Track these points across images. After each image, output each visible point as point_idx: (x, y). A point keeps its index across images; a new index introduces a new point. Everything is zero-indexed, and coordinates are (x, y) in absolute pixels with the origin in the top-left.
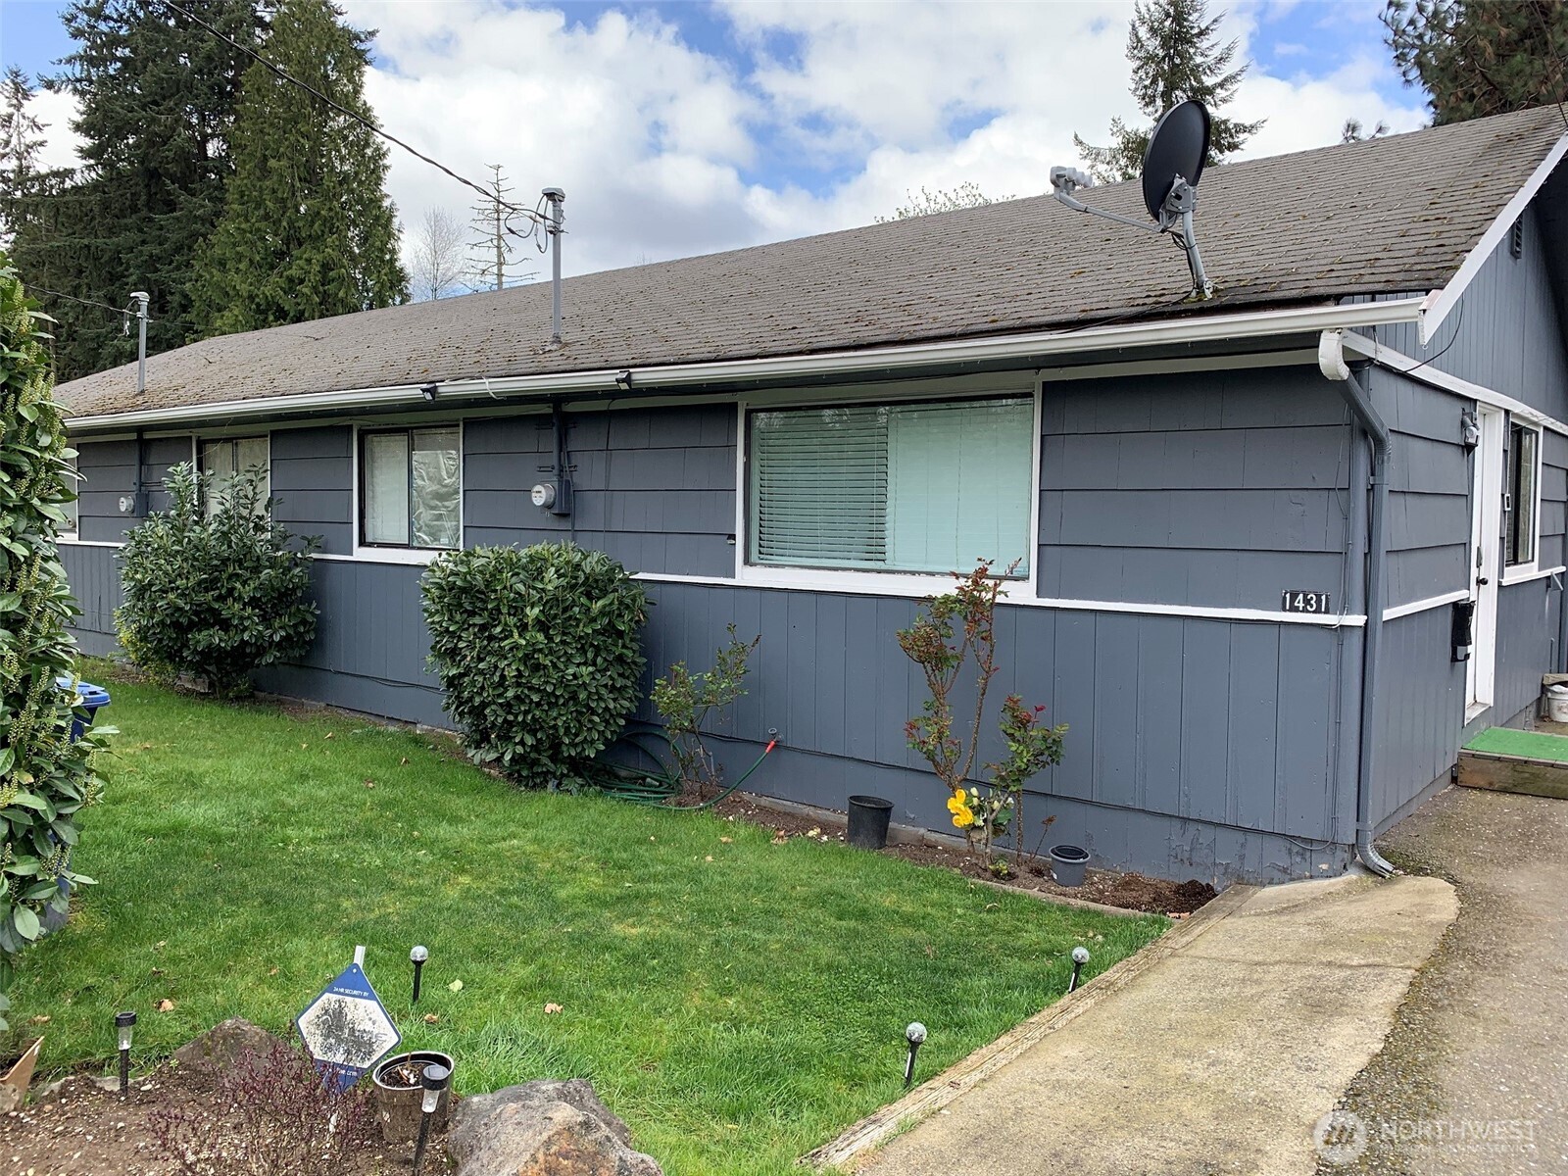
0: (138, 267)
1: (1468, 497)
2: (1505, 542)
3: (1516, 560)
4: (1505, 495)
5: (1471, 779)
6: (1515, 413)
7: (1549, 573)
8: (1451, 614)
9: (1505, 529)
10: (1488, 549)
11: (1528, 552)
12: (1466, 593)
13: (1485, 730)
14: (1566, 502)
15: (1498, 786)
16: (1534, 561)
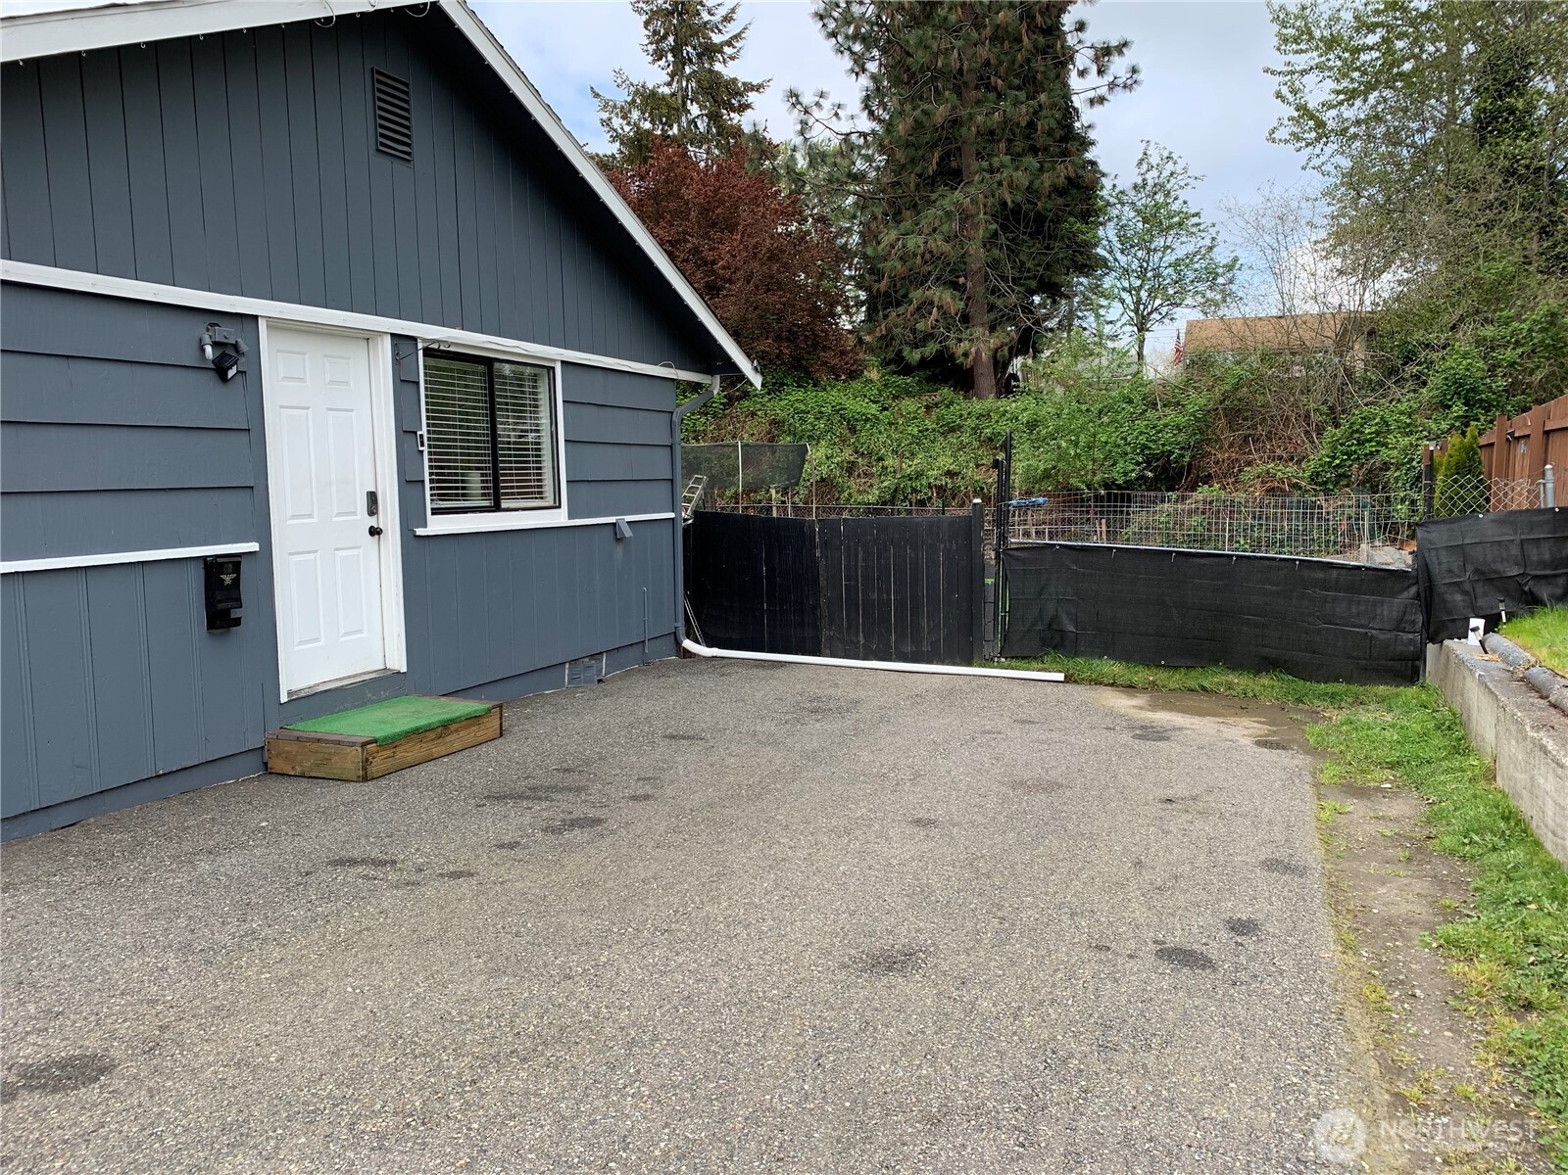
1: (251, 432)
2: (428, 485)
3: (496, 508)
4: (415, 433)
5: (278, 764)
6: (438, 341)
7: (612, 520)
8: (202, 573)
9: (427, 471)
10: (384, 494)
11: (542, 498)
12: (254, 547)
13: (380, 701)
14: (671, 447)
15: (299, 770)
16: (559, 507)
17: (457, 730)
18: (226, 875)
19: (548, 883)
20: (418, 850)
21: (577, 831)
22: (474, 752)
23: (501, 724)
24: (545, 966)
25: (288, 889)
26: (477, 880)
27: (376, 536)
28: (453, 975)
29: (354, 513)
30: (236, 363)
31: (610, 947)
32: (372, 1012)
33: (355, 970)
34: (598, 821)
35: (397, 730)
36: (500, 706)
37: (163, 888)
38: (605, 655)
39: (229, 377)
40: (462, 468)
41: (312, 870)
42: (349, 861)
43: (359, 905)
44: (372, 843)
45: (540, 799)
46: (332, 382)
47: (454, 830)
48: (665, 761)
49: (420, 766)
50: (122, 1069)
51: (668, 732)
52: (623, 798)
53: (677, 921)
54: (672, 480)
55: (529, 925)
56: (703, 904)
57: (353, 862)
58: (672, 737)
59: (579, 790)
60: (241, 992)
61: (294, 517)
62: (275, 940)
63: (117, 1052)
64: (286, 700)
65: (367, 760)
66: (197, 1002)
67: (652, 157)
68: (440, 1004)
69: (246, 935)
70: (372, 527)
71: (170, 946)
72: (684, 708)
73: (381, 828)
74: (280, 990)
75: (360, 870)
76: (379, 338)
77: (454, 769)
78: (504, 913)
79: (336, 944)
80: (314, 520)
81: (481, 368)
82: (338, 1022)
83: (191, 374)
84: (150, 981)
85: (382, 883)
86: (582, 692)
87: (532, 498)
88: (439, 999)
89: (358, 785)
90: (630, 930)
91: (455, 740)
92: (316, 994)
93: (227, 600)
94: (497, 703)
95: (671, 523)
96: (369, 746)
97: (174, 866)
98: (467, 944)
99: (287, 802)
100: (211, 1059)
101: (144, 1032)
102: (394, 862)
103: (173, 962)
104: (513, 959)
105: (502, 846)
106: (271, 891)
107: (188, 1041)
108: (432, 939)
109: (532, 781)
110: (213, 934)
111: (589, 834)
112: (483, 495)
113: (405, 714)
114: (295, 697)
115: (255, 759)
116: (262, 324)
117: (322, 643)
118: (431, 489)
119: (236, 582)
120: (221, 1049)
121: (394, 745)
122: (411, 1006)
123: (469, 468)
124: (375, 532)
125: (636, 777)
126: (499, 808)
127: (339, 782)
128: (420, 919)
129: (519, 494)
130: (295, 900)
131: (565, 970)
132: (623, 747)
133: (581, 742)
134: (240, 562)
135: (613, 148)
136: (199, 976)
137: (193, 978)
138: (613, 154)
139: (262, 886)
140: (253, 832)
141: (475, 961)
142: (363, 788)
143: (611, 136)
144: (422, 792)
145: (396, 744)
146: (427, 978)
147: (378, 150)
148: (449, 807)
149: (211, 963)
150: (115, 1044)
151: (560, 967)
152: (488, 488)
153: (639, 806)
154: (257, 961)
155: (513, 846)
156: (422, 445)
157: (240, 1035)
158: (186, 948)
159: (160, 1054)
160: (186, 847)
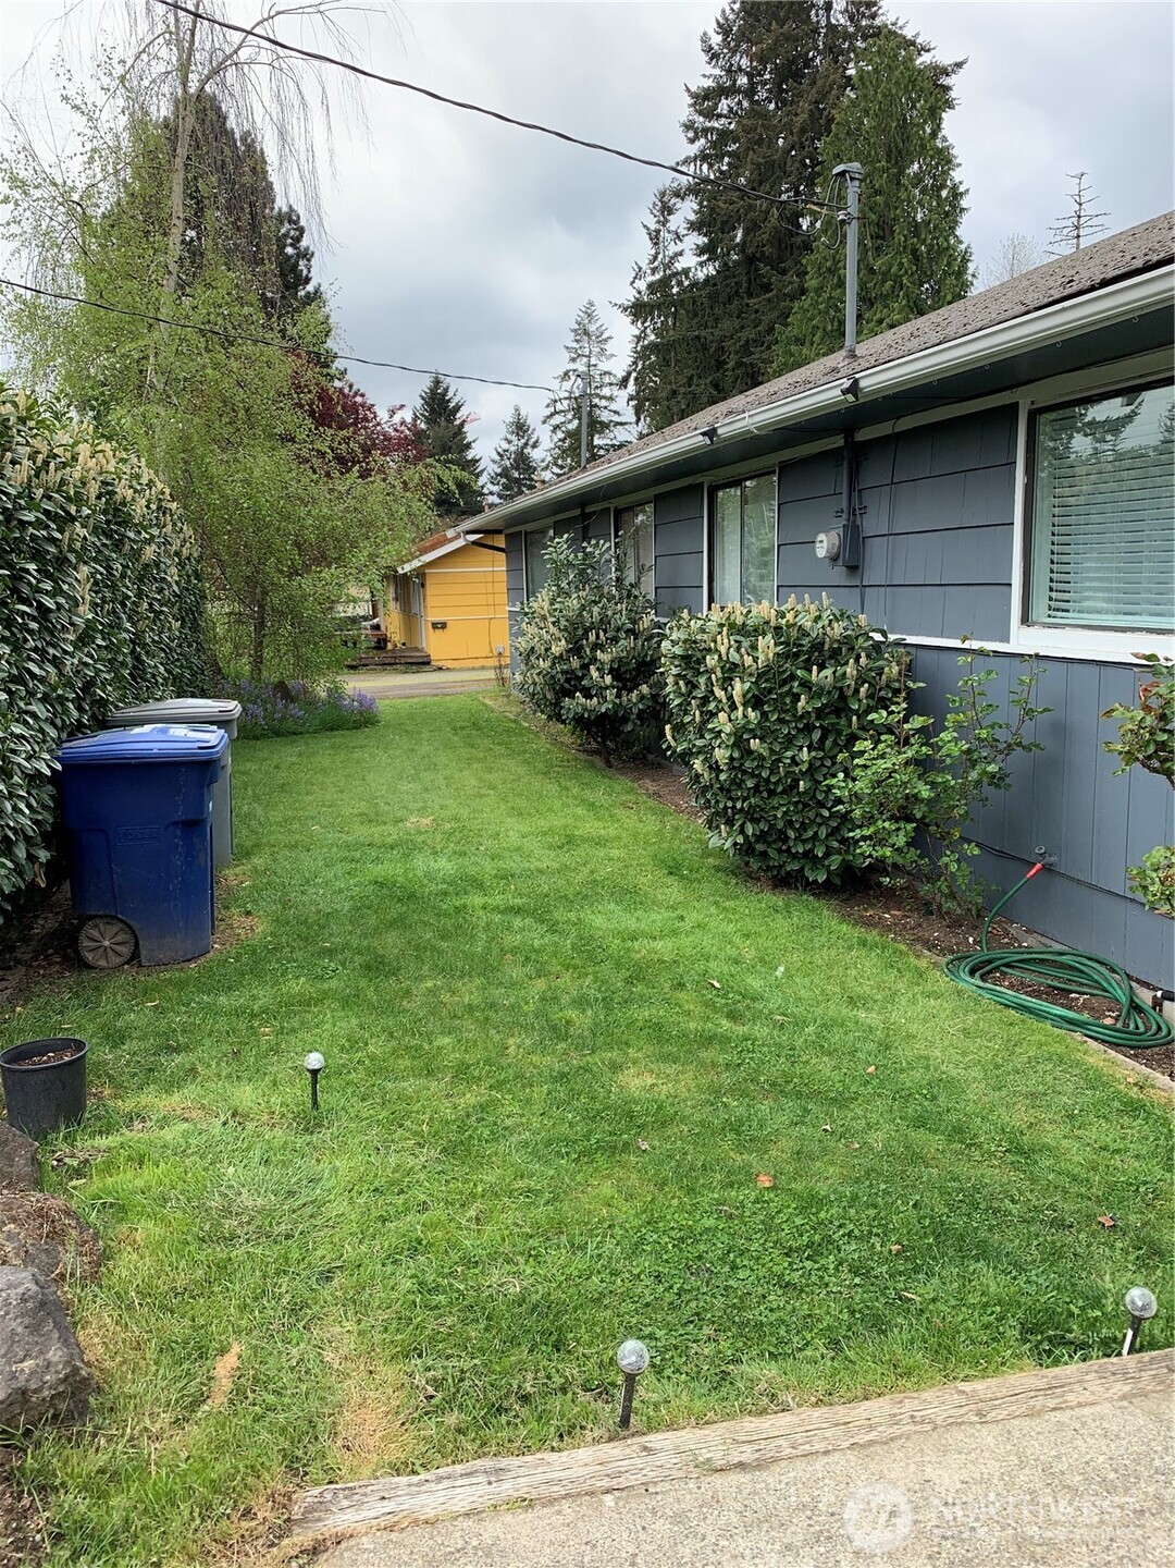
0: (736, 352)
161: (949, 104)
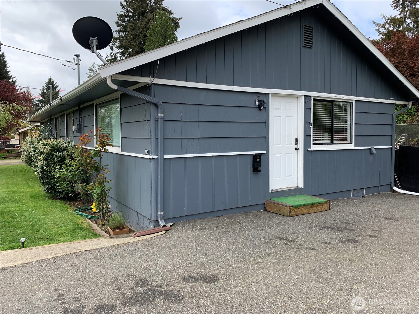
1: (266, 123)
2: (312, 137)
3: (332, 143)
4: (309, 122)
5: (268, 209)
6: (317, 97)
7: (370, 147)
8: (252, 158)
9: (312, 133)
10: (300, 139)
11: (346, 141)
12: (265, 152)
13: (296, 195)
14: (392, 125)
15: (273, 211)
16: (352, 143)
17: (316, 206)
18: (251, 236)
19: (338, 257)
20: (301, 239)
21: (350, 243)
22: (321, 213)
23: (329, 206)
24: (334, 284)
25: (265, 243)
26: (317, 252)
27: (297, 150)
28: (306, 279)
29: (291, 144)
30: (263, 105)
31: (357, 283)
32: (281, 284)
33: (279, 270)
34: (357, 241)
35: (299, 204)
36: (330, 201)
37: (237, 236)
38: (365, 189)
39: (261, 109)
40: (322, 132)
41: (272, 239)
42: (282, 239)
43: (283, 252)
44: (289, 235)
45: (339, 231)
46: (287, 109)
47: (312, 235)
48: (383, 226)
49: (305, 215)
50: (220, 281)
51: (385, 216)
52: (366, 235)
53: (382, 281)
54: (392, 136)
55: (331, 269)
56: (392, 277)
57: (283, 239)
58: (386, 218)
59: (352, 230)
60: (250, 269)
61: (275, 145)
62: (260, 256)
63: (220, 276)
64: (271, 192)
65: (290, 211)
66: (239, 268)
67: (392, 38)
68: (300, 287)
69: (253, 253)
70: (296, 148)
71: (236, 252)
72: (391, 209)
73: (292, 231)
74: (259, 271)
75: (285, 242)
76: (301, 97)
77: (314, 217)
78: (323, 264)
79: (275, 261)
80: (281, 146)
81: (330, 104)
82: (272, 284)
83: (252, 109)
84: (230, 260)
85: (290, 246)
86: (357, 200)
87: (343, 141)
88: (301, 285)
89: (287, 217)
90: (364, 279)
91: (316, 209)
92: (268, 274)
93: (258, 165)
94: (328, 200)
95: (391, 149)
96: (291, 207)
97: (240, 231)
98: (311, 270)
99: (269, 219)
100: (240, 285)
101: (226, 273)
102: (294, 241)
103: (236, 256)
104: (324, 279)
105: (325, 243)
106: (261, 243)
107: (236, 278)
108: (301, 267)
109: (337, 225)
110: (246, 251)
111: (354, 245)
112: (328, 139)
113: (302, 200)
114: (273, 191)
115: (262, 206)
116: (270, 95)
117: (281, 178)
118: (313, 138)
119: (260, 161)
120: (242, 283)
121: (298, 208)
122: (292, 285)
123: (326, 132)
124: (297, 149)
125: (372, 229)
126: (326, 231)
127: (283, 216)
128: (299, 260)
129: (339, 139)
130: (267, 246)
131: (340, 287)
132: (368, 219)
133: (354, 215)
134: (261, 156)
135: (380, 37)
136: (241, 261)
137: (240, 262)
138: (379, 39)
139: (259, 241)
140: (259, 226)
141: (313, 276)
142: (289, 219)
143: (379, 34)
144: (304, 223)
145: (299, 208)
146: (298, 278)
147: (303, 46)
148: (312, 228)
149: (244, 259)
150: (220, 274)
151: (339, 286)
152: (330, 138)
153: (372, 239)
154: (255, 261)
155: (329, 243)
156: (311, 125)
157: (248, 281)
158: (239, 253)
159: (229, 280)
160: (244, 226)
161: (178, 27)
